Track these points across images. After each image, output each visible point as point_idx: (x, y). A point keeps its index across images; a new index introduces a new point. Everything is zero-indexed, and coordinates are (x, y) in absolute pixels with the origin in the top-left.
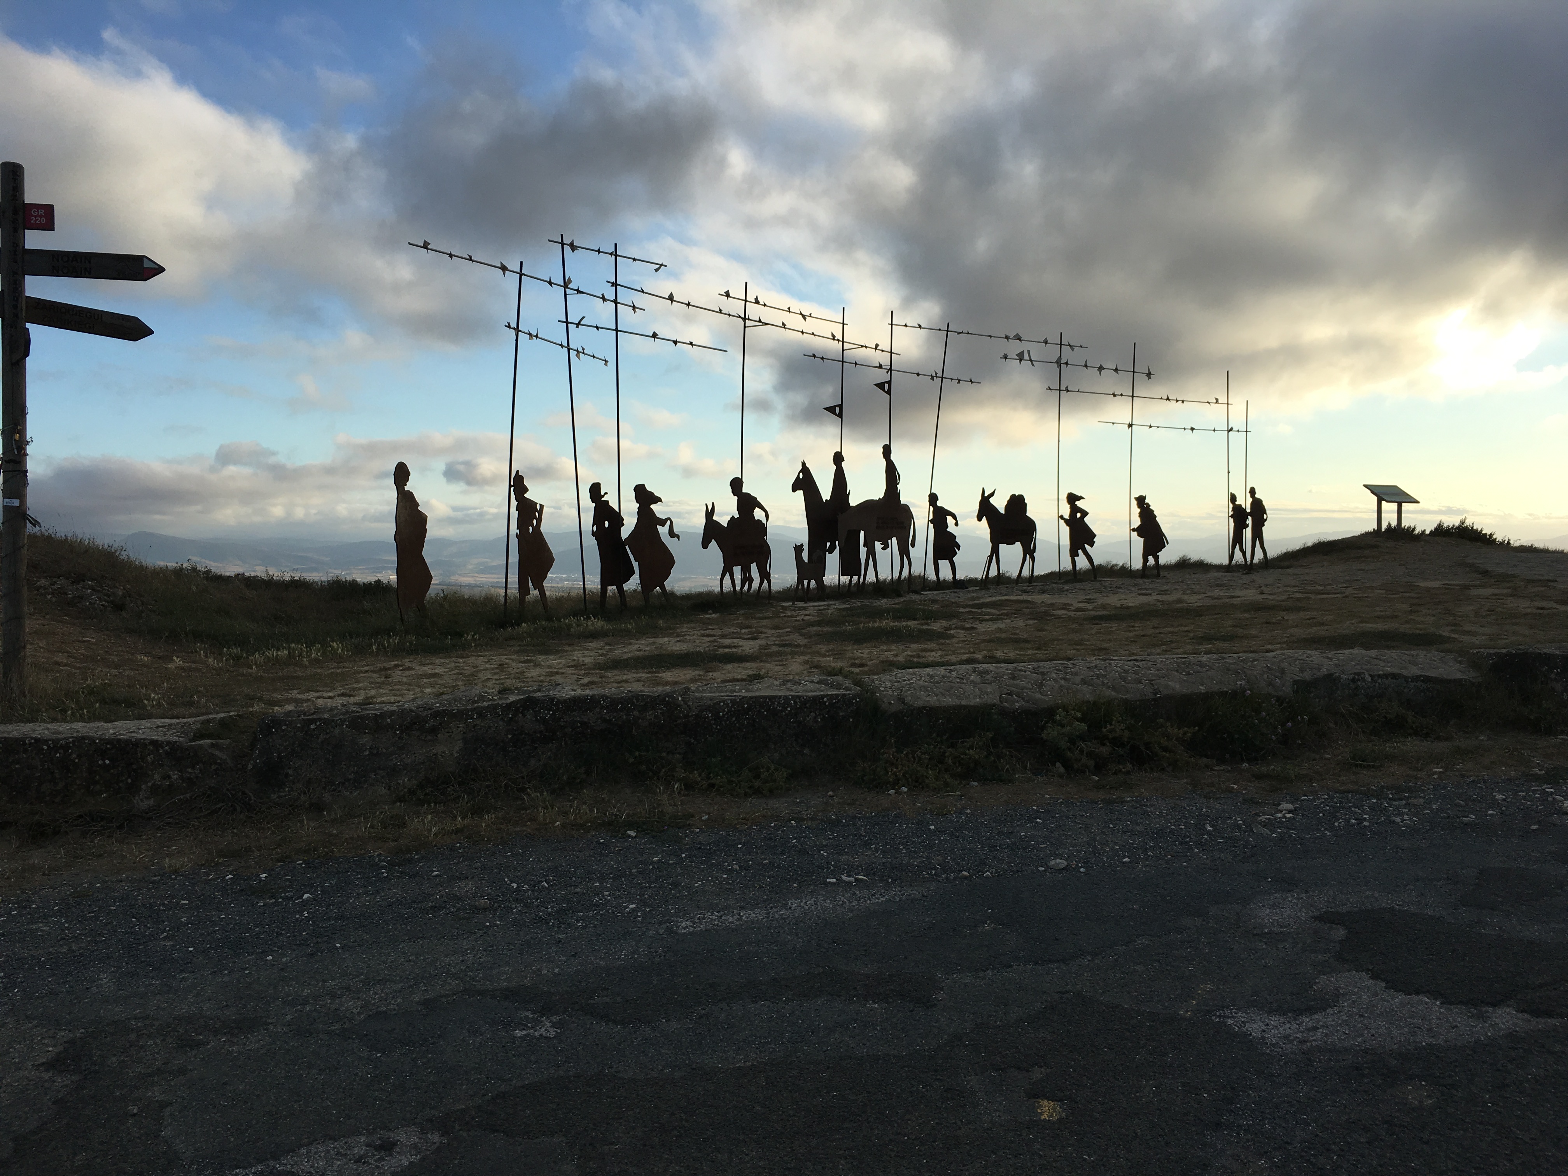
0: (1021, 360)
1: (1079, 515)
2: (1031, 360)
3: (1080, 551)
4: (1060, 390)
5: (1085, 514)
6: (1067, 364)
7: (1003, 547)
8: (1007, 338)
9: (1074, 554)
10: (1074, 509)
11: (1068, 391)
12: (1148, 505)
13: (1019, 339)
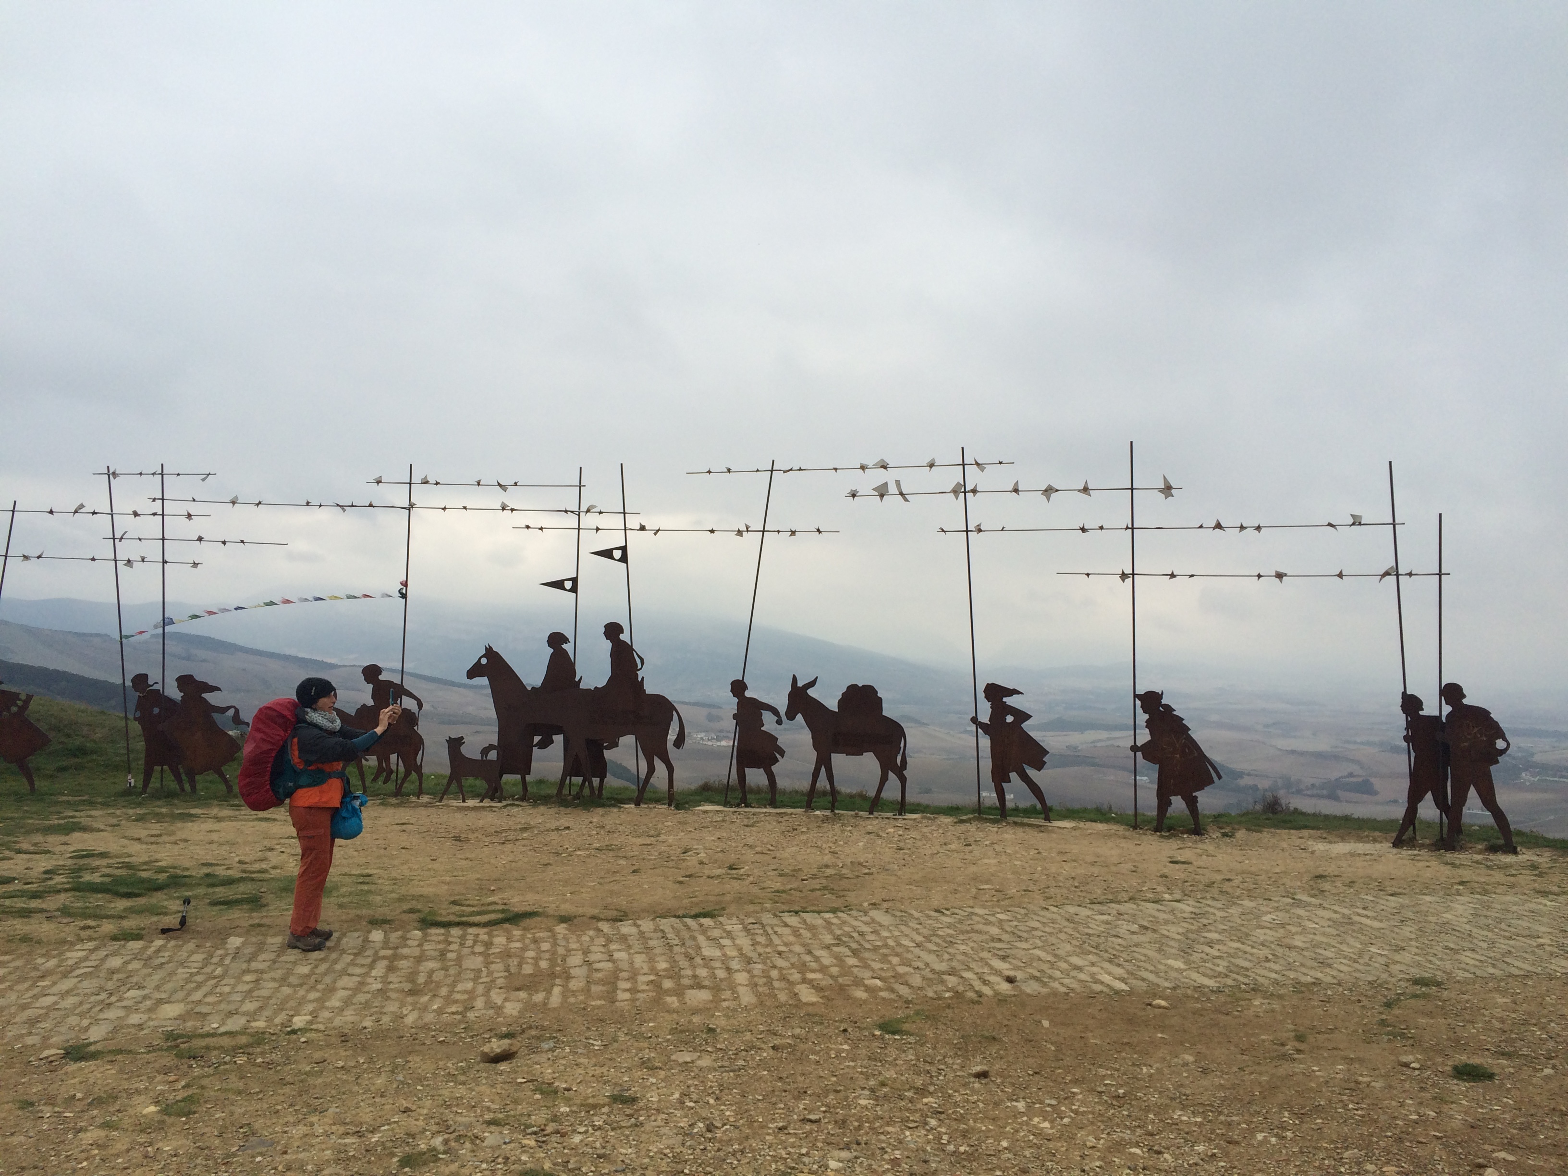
0: (882, 496)
1: (1010, 719)
2: (901, 494)
3: (1013, 776)
4: (967, 531)
5: (1022, 716)
6: (974, 491)
7: (838, 760)
8: (863, 468)
9: (1000, 776)
10: (1000, 709)
11: (980, 531)
12: (1169, 709)
13: (885, 467)
